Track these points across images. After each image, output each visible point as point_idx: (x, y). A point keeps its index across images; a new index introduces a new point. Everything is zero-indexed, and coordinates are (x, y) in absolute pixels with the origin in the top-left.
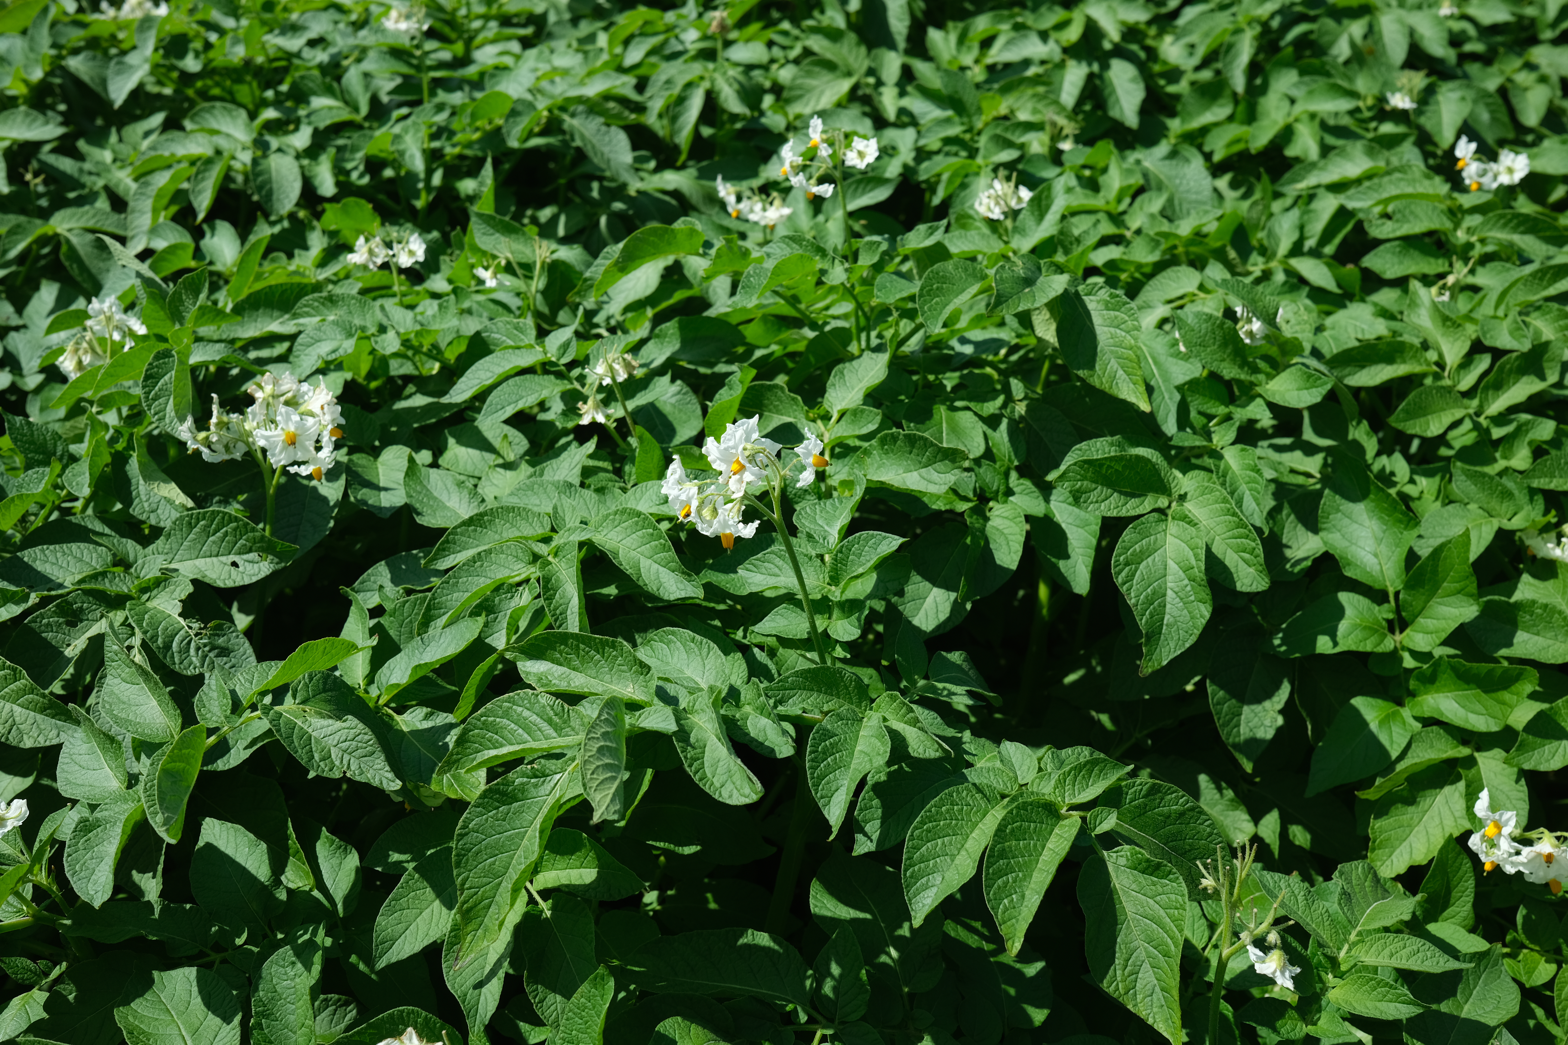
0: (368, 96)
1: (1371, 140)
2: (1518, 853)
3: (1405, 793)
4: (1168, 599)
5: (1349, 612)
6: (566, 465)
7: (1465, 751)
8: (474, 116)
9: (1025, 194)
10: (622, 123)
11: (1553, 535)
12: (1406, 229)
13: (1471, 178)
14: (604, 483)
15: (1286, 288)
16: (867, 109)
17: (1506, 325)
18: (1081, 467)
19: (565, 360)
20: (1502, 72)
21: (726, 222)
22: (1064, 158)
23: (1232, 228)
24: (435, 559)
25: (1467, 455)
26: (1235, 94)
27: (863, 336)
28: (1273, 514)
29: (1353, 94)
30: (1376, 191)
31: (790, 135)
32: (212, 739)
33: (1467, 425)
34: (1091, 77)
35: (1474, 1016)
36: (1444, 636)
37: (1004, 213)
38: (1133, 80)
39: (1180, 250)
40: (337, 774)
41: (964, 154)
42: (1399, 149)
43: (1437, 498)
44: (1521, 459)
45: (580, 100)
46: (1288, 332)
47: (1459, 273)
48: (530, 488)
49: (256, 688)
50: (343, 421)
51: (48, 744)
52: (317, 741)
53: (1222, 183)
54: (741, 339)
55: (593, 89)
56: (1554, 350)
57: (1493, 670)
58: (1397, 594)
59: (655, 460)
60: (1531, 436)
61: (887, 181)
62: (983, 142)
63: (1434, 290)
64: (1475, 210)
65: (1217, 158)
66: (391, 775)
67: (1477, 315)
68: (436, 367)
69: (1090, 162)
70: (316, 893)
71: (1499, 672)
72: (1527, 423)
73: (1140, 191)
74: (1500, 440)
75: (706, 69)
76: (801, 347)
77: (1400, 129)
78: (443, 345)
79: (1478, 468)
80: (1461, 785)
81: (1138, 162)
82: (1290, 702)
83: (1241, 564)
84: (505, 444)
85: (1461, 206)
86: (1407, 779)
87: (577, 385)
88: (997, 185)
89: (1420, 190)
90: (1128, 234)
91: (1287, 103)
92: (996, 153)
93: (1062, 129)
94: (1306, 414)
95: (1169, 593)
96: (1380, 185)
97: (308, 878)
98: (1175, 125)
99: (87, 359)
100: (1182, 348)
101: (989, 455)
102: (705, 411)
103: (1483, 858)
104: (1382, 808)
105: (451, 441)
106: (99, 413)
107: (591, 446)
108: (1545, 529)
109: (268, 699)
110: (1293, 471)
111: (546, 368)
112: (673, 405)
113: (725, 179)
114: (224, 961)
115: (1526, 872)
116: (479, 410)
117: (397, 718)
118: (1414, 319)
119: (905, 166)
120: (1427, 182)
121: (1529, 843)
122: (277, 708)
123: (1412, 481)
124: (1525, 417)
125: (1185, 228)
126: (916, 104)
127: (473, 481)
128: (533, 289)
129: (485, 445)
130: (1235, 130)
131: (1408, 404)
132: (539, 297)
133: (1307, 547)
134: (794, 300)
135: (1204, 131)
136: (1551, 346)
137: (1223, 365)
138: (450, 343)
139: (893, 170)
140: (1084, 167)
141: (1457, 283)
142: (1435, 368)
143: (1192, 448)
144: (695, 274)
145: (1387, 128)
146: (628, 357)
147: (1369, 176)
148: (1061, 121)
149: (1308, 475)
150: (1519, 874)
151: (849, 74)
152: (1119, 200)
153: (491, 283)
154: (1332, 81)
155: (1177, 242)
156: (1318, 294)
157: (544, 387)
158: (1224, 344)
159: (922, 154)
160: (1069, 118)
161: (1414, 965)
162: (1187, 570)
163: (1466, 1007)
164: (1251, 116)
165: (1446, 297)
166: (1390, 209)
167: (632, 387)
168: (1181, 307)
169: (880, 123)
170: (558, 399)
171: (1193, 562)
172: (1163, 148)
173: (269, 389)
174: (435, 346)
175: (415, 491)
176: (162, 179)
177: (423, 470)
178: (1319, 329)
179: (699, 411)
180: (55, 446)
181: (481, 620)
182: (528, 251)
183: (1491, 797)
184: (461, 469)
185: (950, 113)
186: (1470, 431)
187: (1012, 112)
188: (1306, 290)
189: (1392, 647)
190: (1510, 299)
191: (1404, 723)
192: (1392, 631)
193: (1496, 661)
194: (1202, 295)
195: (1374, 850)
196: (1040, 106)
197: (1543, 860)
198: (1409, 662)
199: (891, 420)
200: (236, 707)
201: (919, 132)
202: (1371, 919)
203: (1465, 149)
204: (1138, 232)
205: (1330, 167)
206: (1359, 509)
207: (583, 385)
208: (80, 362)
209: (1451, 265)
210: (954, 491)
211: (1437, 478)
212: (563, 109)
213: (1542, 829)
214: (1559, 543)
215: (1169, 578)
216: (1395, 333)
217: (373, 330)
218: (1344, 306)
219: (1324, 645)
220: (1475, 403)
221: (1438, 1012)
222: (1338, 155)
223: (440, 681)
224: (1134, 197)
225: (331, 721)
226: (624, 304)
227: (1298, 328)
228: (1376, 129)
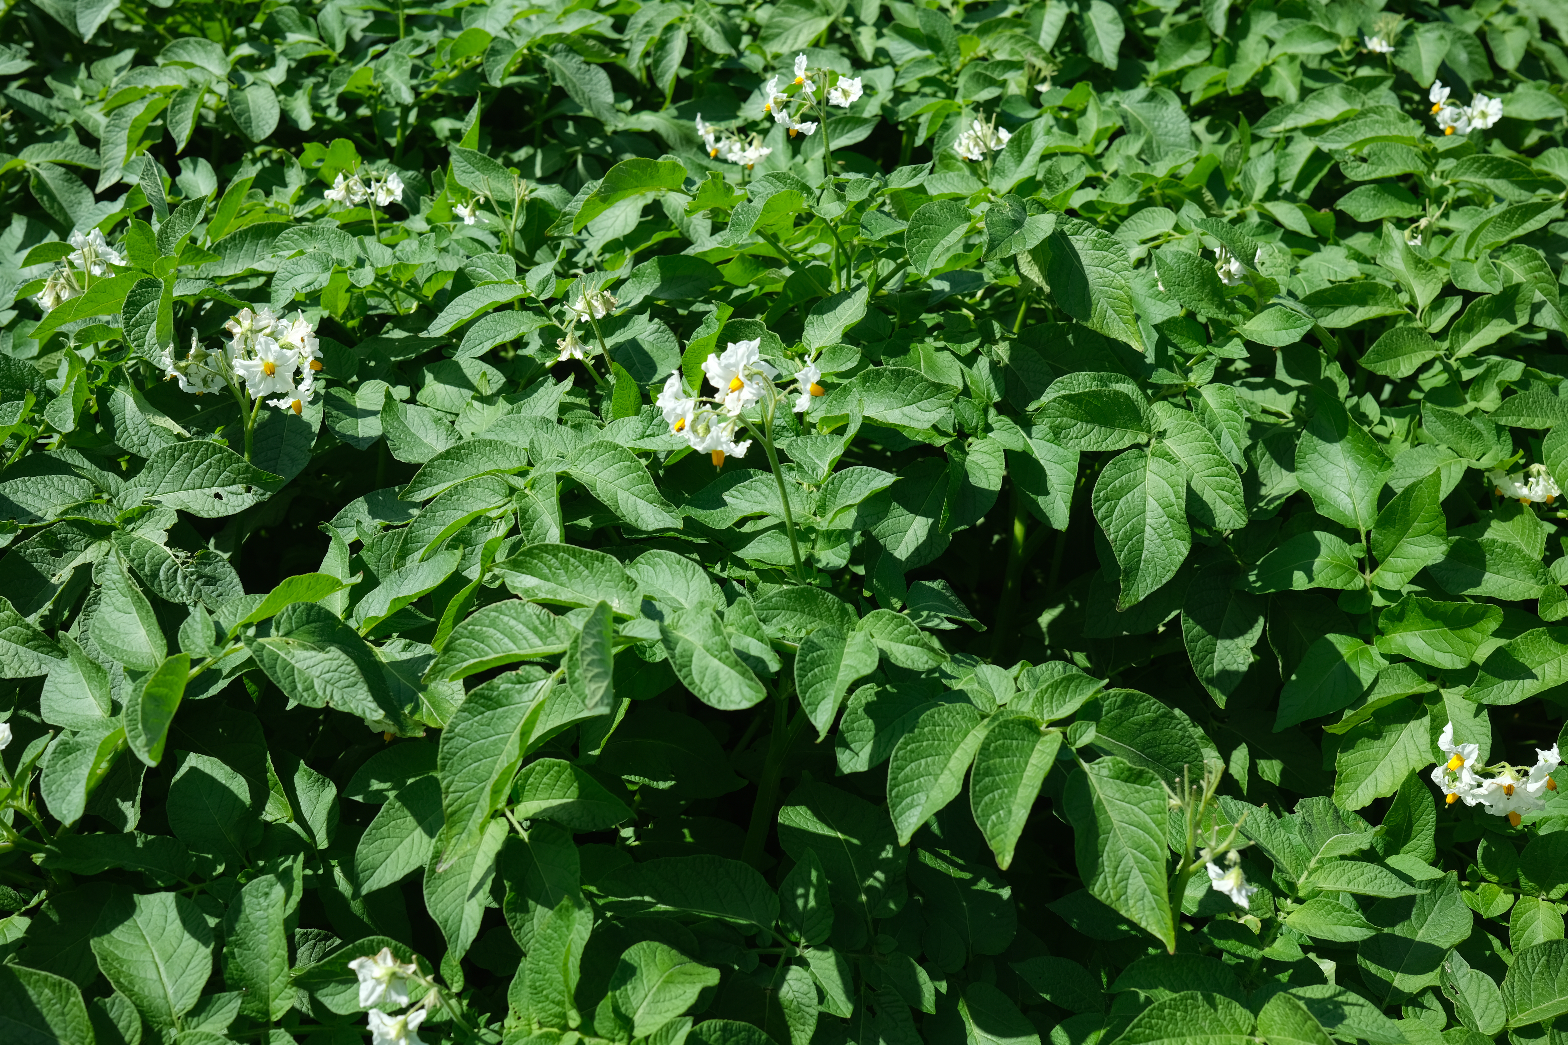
0: (344, 32)
1: (1348, 83)
2: (1479, 786)
3: (1371, 728)
4: (1146, 535)
5: (1323, 550)
6: (543, 402)
7: (1431, 687)
8: (453, 54)
9: (1005, 135)
10: (601, 61)
11: (1521, 475)
12: (1380, 172)
13: (1445, 123)
14: (581, 420)
15: (1261, 229)
16: (845, 50)
17: (1477, 267)
18: (1060, 403)
19: (543, 297)
20: (1480, 15)
21: (705, 162)
22: (1042, 99)
23: (1209, 171)
24: (411, 491)
25: (1435, 396)
26: (1213, 35)
27: (844, 274)
28: (1247, 453)
29: (1331, 36)
30: (1351, 133)
31: (768, 75)
32: (196, 670)
33: (1438, 366)
34: (1070, 17)
35: (1426, 940)
36: (1413, 574)
37: (983, 154)
38: (1112, 21)
39: (1156, 193)
40: (320, 704)
41: (942, 94)
42: (1375, 92)
43: (1406, 439)
44: (1490, 400)
45: (560, 38)
46: (1263, 272)
47: (1432, 217)
48: (508, 424)
49: (240, 621)
50: (321, 355)
51: (29, 675)
52: (300, 671)
53: (1200, 127)
54: (719, 279)
55: (571, 26)
56: (1524, 293)
57: (1460, 607)
58: (1368, 533)
59: (632, 398)
60: (1499, 378)
61: (865, 121)
62: (961, 82)
63: (1407, 233)
64: (1449, 154)
65: (1194, 101)
66: (373, 705)
67: (1448, 258)
68: (415, 305)
69: (1066, 105)
70: (294, 826)
71: (1465, 610)
72: (1497, 365)
73: (1120, 133)
74: (1470, 382)
75: (685, 10)
76: (779, 287)
77: (1378, 72)
78: (421, 282)
79: (1448, 409)
80: (1426, 720)
81: (1117, 104)
82: (1262, 639)
83: (1219, 500)
84: (484, 382)
85: (1435, 149)
86: (1373, 714)
87: (556, 322)
88: (977, 125)
89: (1395, 133)
90: (1105, 177)
91: (1266, 46)
92: (976, 93)
93: (1040, 71)
94: (1279, 355)
95: (1148, 529)
96: (1355, 128)
97: (286, 810)
98: (1153, 67)
99: (65, 295)
100: (1161, 288)
101: (966, 391)
102: (682, 348)
103: (1445, 790)
104: (1348, 742)
105: (429, 377)
106: (77, 348)
107: (568, 383)
108: (1514, 469)
109: (251, 632)
110: (1265, 411)
111: (524, 304)
112: (651, 343)
113: (704, 119)
114: (202, 892)
115: (1487, 804)
116: (456, 347)
117: (377, 650)
118: (1388, 262)
119: (883, 107)
120: (1401, 125)
121: (1492, 776)
122: (260, 640)
123: (1382, 422)
124: (1494, 359)
125: (1161, 170)
126: (894, 45)
127: (450, 418)
128: (512, 228)
129: (463, 382)
130: (1213, 72)
131: (1379, 345)
132: (517, 235)
133: (1281, 486)
134: (773, 239)
135: (1182, 73)
136: (1522, 288)
137: (1201, 305)
138: (429, 280)
139: (872, 109)
140: (1062, 109)
141: (1429, 225)
142: (1407, 310)
143: (1170, 386)
144: (675, 212)
145: (1365, 72)
146: (607, 294)
147: (1344, 119)
148: (1039, 63)
149: (1280, 415)
150: (1480, 806)
151: (827, 13)
152: (1097, 143)
153: (469, 221)
154: (1311, 23)
155: (1153, 185)
156: (1292, 238)
157: (522, 323)
158: (1203, 285)
159: (900, 95)
160: (1046, 59)
161: (1371, 890)
162: (1166, 506)
163: (1420, 933)
164: (1230, 57)
165: (1418, 242)
166: (1365, 151)
167: (610, 325)
168: (1157, 247)
169: (859, 64)
170: (537, 337)
171: (1173, 499)
172: (1141, 91)
173: (247, 324)
174: (413, 283)
175: (392, 427)
176: (136, 110)
177: (401, 405)
178: (1294, 271)
179: (677, 349)
180: (33, 381)
181: (459, 553)
182: (507, 190)
183: (1455, 732)
184: (438, 405)
185: (928, 52)
186: (1441, 372)
187: (990, 53)
188: (1280, 233)
189: (1362, 585)
190: (1480, 241)
191: (1372, 660)
192: (1362, 570)
193: (1462, 599)
194: (1177, 235)
195: (1340, 783)
196: (1017, 48)
197: (1503, 792)
198: (1378, 601)
199: (869, 358)
200: (220, 638)
201: (897, 73)
202: (1331, 848)
203: (1439, 94)
204: (1115, 175)
205: (1307, 110)
206: (1336, 449)
207: (562, 322)
208: (58, 297)
209: (1424, 209)
210: (934, 427)
211: (1407, 419)
212: (542, 47)
213: (1503, 763)
214: (1526, 483)
215: (1148, 514)
216: (1367, 276)
217: (350, 263)
218: (1318, 250)
219: (1300, 581)
220: (1446, 344)
221: (1393, 936)
222: (1315, 98)
223: (418, 613)
224: (1112, 140)
225: (313, 653)
226: (602, 243)
227: (1272, 270)
228: (1353, 73)
